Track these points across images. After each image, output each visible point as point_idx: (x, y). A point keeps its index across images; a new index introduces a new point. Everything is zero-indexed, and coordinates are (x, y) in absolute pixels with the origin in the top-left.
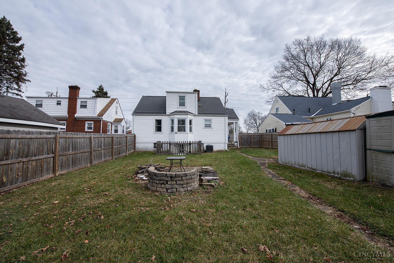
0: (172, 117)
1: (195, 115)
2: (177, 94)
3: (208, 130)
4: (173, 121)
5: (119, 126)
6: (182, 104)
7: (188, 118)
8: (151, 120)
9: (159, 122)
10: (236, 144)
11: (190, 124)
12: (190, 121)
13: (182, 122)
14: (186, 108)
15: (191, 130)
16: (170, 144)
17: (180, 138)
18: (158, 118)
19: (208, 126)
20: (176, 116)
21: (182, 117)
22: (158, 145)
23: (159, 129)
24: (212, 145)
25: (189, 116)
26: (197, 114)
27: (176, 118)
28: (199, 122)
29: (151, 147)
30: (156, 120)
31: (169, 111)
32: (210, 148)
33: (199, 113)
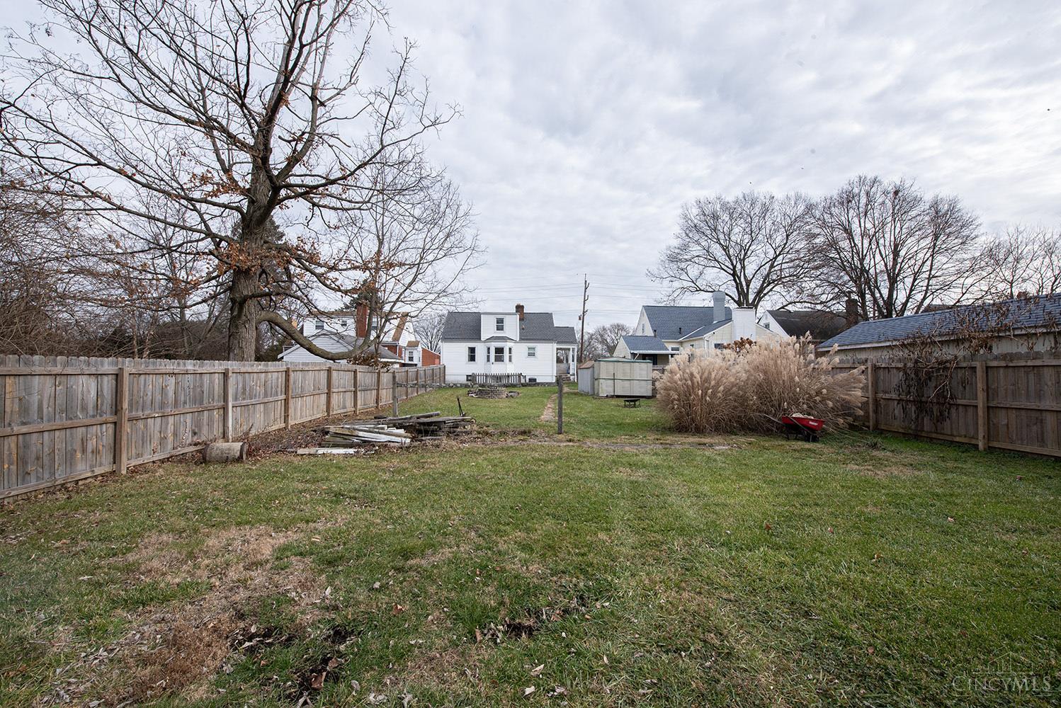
0: (488, 344)
1: (516, 342)
2: (494, 316)
3: (532, 358)
4: (489, 349)
5: (415, 352)
6: (500, 327)
7: (506, 346)
8: (462, 348)
9: (472, 350)
10: (572, 377)
11: (510, 353)
12: (510, 349)
13: (499, 351)
14: (505, 332)
15: (510, 360)
16: (486, 376)
17: (497, 369)
18: (472, 345)
19: (531, 355)
20: (493, 343)
21: (499, 345)
22: (471, 378)
23: (472, 358)
24: (536, 377)
25: (508, 343)
26: (518, 340)
27: (493, 345)
28: (520, 349)
29: (463, 380)
30: (469, 348)
31: (484, 336)
32: (533, 381)
33: (521, 339)
